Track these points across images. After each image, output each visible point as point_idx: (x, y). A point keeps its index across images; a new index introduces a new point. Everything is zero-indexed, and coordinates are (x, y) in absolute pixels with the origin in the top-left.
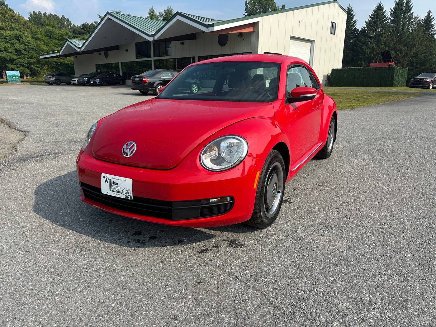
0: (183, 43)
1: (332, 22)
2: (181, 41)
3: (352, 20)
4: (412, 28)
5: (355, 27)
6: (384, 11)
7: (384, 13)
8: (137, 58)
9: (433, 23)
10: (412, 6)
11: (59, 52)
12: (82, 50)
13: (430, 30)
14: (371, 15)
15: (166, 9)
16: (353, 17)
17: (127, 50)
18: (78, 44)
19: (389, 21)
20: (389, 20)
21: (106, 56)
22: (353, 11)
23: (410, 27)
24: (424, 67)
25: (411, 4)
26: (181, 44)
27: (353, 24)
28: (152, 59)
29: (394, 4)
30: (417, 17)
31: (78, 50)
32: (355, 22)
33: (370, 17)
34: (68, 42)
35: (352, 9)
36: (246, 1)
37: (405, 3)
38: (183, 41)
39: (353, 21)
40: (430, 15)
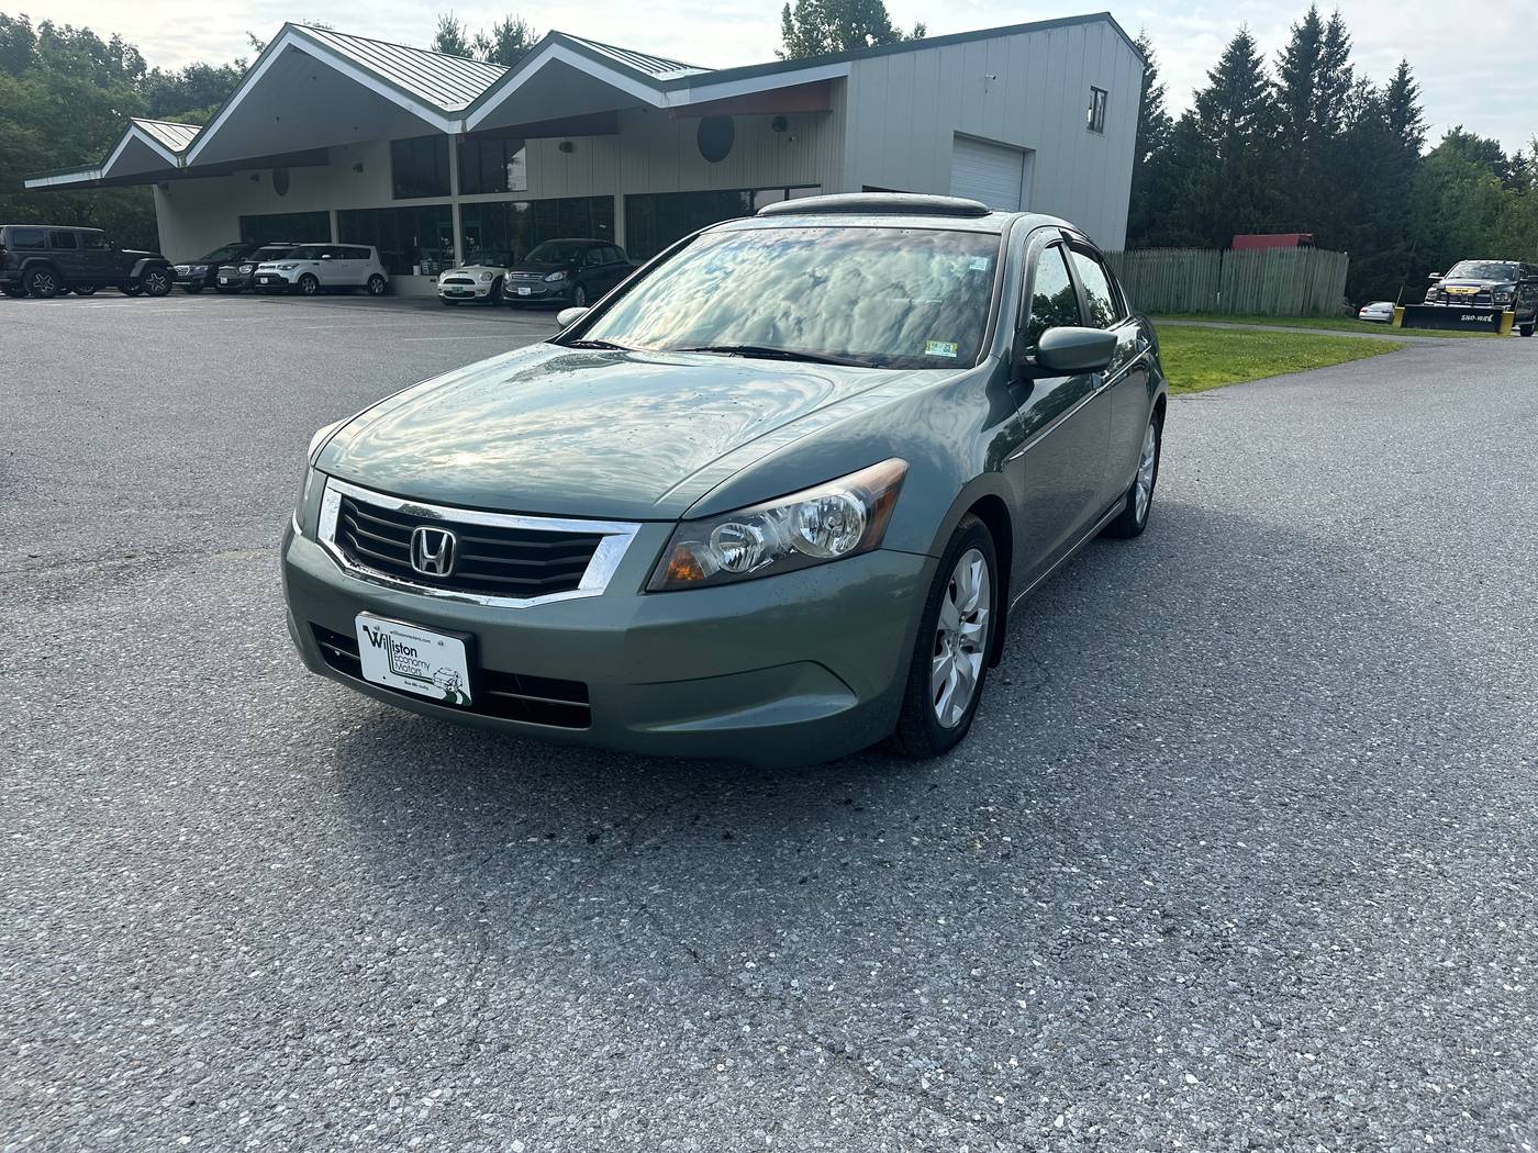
0: (567, 148)
1: (1093, 88)
2: (563, 140)
3: (1151, 86)
4: (1348, 117)
5: (1159, 110)
6: (1255, 56)
7: (1257, 63)
8: (396, 197)
9: (1415, 104)
10: (1348, 42)
11: (101, 167)
12: (190, 160)
13: (1407, 128)
14: (1213, 72)
15: (501, 24)
16: (1153, 75)
17: (359, 168)
18: (174, 138)
19: (1274, 91)
20: (1275, 89)
21: (282, 187)
22: (1154, 54)
23: (1341, 114)
24: (1387, 253)
25: (1345, 35)
26: (560, 148)
27: (1155, 99)
28: (456, 200)
29: (1291, 36)
30: (1364, 83)
31: (174, 161)
32: (1161, 92)
33: (1212, 77)
34: (133, 131)
35: (1151, 48)
36: (787, 7)
37: (1326, 33)
38: (569, 139)
39: (1154, 88)
40: (1408, 77)
